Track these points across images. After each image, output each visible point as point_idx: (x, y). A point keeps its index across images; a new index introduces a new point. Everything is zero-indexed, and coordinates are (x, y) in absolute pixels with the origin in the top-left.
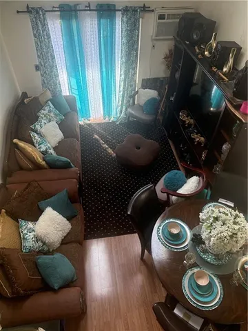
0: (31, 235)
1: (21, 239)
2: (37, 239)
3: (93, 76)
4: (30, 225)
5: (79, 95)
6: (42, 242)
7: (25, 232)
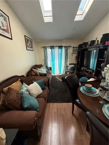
0: (26, 88)
1: (21, 88)
2: (27, 90)
3: (57, 62)
4: (27, 85)
5: (53, 67)
6: (29, 92)
7: (24, 86)
